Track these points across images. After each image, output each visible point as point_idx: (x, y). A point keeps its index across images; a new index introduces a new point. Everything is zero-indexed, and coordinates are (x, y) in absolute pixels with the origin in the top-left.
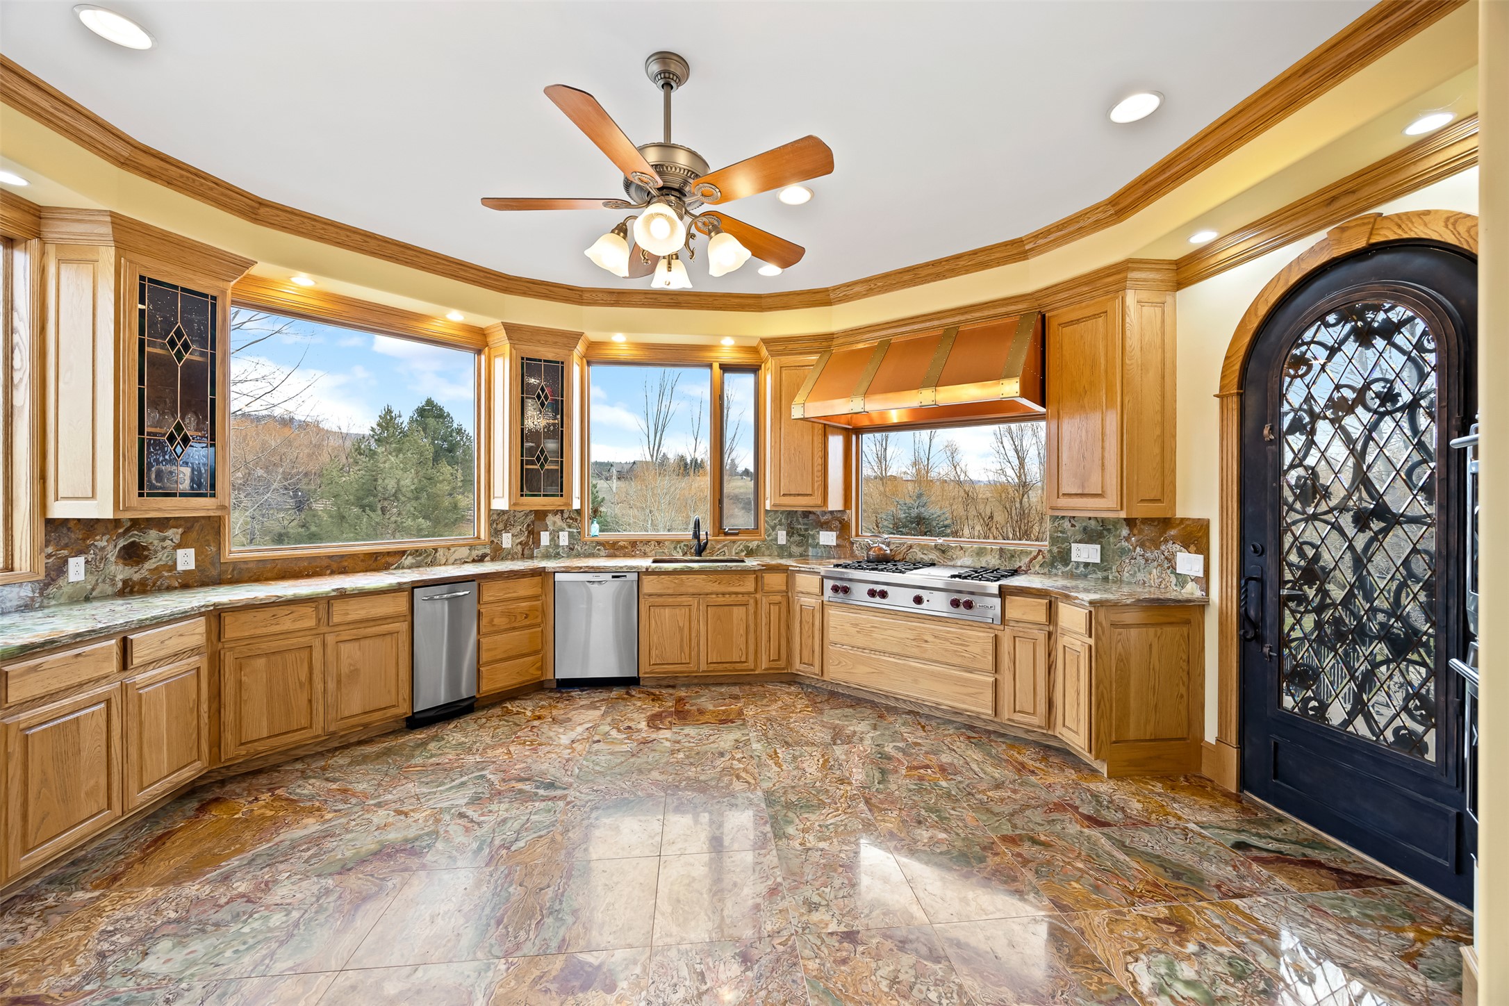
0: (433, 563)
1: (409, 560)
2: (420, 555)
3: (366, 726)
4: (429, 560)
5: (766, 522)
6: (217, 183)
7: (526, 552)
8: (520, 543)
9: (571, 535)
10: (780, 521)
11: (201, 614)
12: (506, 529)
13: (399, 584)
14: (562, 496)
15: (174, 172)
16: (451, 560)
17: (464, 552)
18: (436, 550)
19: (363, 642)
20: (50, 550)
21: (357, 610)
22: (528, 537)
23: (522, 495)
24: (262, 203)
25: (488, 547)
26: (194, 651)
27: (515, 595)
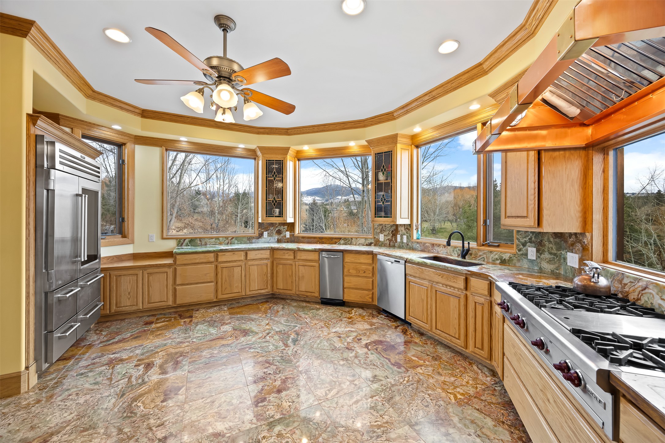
0: (351, 244)
1: (342, 242)
2: (346, 240)
3: (307, 296)
4: (349, 242)
5: (518, 239)
6: (276, 129)
7: (391, 244)
8: (388, 239)
9: (407, 238)
10: (530, 239)
11: (269, 249)
12: (381, 232)
13: (315, 249)
14: (391, 217)
15: (267, 130)
16: (358, 244)
17: (362, 241)
18: (352, 239)
19: (305, 267)
20: (260, 230)
21: (304, 256)
22: (392, 237)
23: (375, 217)
24: (288, 129)
25: (373, 239)
26: (266, 259)
27: (359, 261)
